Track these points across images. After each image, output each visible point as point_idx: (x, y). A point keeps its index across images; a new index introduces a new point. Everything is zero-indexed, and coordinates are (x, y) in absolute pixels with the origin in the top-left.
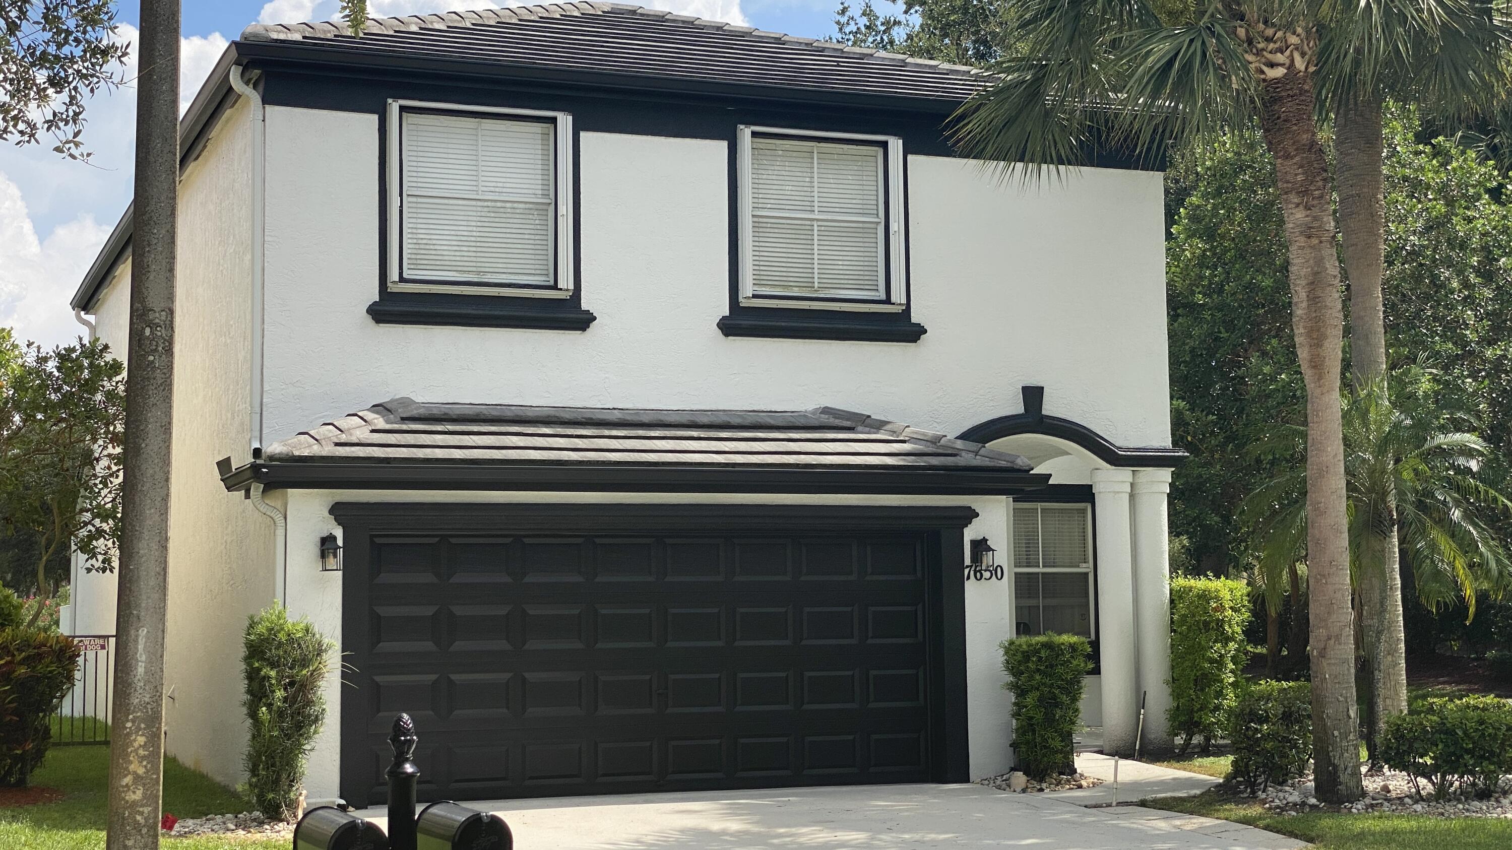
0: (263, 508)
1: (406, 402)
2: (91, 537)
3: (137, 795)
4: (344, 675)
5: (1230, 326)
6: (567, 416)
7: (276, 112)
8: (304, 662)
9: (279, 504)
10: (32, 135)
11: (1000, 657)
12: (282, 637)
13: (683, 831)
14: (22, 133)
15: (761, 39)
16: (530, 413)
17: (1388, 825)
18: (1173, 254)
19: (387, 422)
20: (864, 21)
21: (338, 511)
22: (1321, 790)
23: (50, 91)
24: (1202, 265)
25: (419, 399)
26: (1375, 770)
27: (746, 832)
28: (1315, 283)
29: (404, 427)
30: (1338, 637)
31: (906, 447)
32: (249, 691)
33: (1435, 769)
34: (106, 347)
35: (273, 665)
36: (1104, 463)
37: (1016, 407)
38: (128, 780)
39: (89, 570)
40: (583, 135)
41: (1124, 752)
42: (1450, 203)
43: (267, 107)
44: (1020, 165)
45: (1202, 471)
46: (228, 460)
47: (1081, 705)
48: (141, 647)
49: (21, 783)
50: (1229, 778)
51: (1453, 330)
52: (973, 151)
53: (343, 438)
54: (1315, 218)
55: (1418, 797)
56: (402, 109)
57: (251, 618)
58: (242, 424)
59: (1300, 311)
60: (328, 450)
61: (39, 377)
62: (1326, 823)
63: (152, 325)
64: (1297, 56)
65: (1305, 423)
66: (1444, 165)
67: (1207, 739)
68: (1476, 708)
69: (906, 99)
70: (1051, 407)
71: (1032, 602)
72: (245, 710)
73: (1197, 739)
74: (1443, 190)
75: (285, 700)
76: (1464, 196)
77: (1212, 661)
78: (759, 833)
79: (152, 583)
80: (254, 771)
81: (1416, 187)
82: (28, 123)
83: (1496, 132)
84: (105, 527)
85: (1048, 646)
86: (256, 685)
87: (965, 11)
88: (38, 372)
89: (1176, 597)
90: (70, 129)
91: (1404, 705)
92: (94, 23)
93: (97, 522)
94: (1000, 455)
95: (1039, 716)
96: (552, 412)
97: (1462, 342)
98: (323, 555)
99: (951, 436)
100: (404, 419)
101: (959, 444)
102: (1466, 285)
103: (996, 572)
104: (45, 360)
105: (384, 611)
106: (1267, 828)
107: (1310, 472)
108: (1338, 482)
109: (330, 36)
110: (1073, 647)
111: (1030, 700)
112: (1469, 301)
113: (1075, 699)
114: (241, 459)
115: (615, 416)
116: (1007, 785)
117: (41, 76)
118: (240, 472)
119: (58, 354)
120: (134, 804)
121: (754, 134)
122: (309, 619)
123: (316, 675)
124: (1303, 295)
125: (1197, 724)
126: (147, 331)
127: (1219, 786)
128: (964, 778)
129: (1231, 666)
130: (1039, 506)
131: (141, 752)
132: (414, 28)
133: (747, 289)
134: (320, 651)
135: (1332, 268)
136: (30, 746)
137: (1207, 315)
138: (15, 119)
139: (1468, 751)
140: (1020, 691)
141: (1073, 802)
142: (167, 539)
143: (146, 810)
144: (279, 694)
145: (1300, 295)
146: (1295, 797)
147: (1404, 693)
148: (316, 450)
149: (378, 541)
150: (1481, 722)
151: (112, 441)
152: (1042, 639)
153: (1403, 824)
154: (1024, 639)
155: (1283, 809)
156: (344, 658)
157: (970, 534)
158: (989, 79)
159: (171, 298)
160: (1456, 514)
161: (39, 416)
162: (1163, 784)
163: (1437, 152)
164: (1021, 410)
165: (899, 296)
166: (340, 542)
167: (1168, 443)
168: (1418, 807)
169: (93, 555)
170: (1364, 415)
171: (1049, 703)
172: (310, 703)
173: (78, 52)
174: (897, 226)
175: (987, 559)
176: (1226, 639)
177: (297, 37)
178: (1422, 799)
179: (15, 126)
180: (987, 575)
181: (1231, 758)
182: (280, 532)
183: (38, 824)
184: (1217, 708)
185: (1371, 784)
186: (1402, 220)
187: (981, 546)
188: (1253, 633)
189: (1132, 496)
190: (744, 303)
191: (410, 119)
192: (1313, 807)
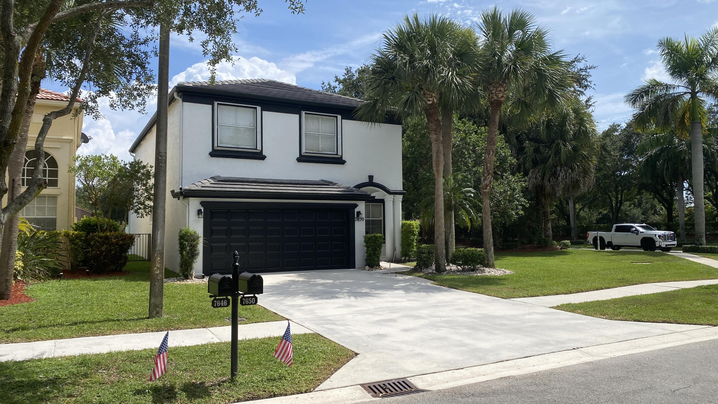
0: (183, 202)
1: (219, 177)
2: (138, 209)
3: (158, 272)
4: (204, 244)
5: (416, 162)
6: (259, 181)
7: (186, 104)
8: (194, 240)
9: (187, 201)
10: (133, 108)
11: (363, 239)
12: (189, 234)
13: (289, 281)
14: (130, 107)
15: (306, 90)
16: (250, 180)
17: (452, 277)
18: (403, 145)
19: (214, 181)
20: (328, 86)
21: (202, 203)
22: (436, 270)
23: (137, 97)
24: (409, 147)
25: (222, 176)
26: (448, 265)
27: (304, 281)
28: (438, 152)
29: (219, 183)
30: (441, 234)
31: (342, 189)
32: (180, 248)
33: (462, 264)
34: (142, 162)
35: (186, 241)
36: (387, 194)
37: (367, 180)
38: (156, 268)
39: (138, 217)
40: (263, 112)
41: (391, 261)
42: (466, 134)
43: (184, 103)
44: (370, 123)
45: (409, 196)
46: (174, 191)
47: (382, 250)
48: (159, 236)
49: (120, 271)
50: (415, 267)
51: (466, 164)
52: (360, 119)
53: (203, 185)
54: (438, 137)
55: (458, 271)
56: (218, 104)
57: (180, 229)
58: (176, 181)
59: (434, 158)
60: (200, 188)
61: (124, 169)
62: (439, 277)
63: (161, 156)
64: (435, 99)
65: (435, 185)
66: (464, 125)
67: (409, 258)
68: (470, 251)
69: (342, 106)
70: (375, 181)
71: (369, 226)
72: (179, 252)
73: (407, 258)
74: (465, 131)
75: (189, 250)
76: (469, 133)
77: (411, 240)
78: (307, 281)
79: (161, 220)
80: (181, 267)
81: (458, 130)
82: (132, 105)
83: (476, 118)
84: (142, 207)
85: (374, 236)
86: (182, 246)
87: (353, 85)
88: (124, 168)
89: (403, 225)
90: (142, 107)
91: (454, 250)
92: (149, 80)
93: (140, 205)
94: (364, 192)
95: (372, 253)
96: (256, 180)
97: (468, 167)
98: (198, 214)
99: (352, 187)
100: (218, 181)
101: (354, 189)
102: (469, 153)
103: (362, 219)
104: (126, 165)
105: (214, 228)
106: (425, 278)
107: (436, 196)
108: (442, 199)
109: (199, 85)
110: (380, 237)
111: (370, 249)
112: (469, 157)
113: (380, 249)
114: (177, 190)
115: (271, 181)
116: (364, 269)
117: (135, 93)
118: (177, 193)
119: (130, 163)
120: (157, 274)
121: (305, 113)
122: (195, 230)
123: (197, 243)
124: (435, 155)
125: (408, 255)
126: (160, 158)
127: (413, 269)
128: (354, 268)
129: (415, 241)
130: (371, 204)
131: (159, 262)
132: (220, 84)
133: (304, 151)
134: (198, 238)
135: (441, 148)
136: (122, 261)
137: (410, 159)
138: (129, 104)
139: (469, 260)
140: (368, 247)
141: (380, 273)
142: (165, 209)
143: (160, 276)
144: (188, 248)
145: (434, 155)
146: (431, 271)
147: (454, 247)
148: (196, 188)
149: (212, 211)
150: (473, 254)
151: (143, 185)
152: (373, 235)
153: (456, 277)
154: (368, 235)
155: (428, 274)
156: (204, 240)
157: (356, 210)
158: (363, 102)
159: (166, 149)
160: (468, 206)
161: (124, 179)
162: (400, 269)
163: (463, 122)
164: (368, 181)
165: (340, 153)
166: (203, 211)
167: (402, 189)
168: (458, 273)
169: (138, 214)
170: (447, 184)
171: (375, 250)
172: (196, 250)
173: (145, 87)
174: (339, 136)
175: (360, 216)
176: (415, 235)
177: (191, 85)
178: (459, 271)
179: (128, 105)
180: (360, 220)
181: (416, 262)
182: (187, 208)
183: (126, 280)
184: (412, 251)
185: (448, 268)
186: (455, 138)
187: (359, 213)
188: (420, 234)
189: (393, 201)
190: (303, 154)
191: (220, 106)
192: (435, 273)
